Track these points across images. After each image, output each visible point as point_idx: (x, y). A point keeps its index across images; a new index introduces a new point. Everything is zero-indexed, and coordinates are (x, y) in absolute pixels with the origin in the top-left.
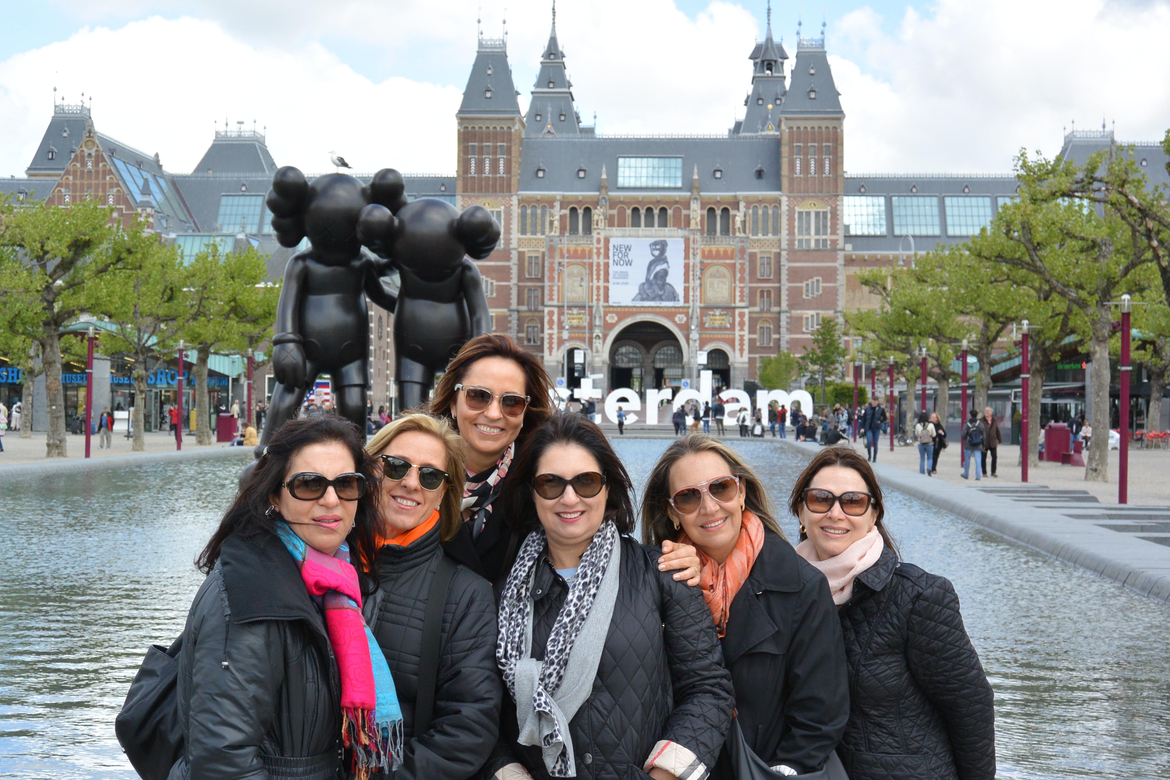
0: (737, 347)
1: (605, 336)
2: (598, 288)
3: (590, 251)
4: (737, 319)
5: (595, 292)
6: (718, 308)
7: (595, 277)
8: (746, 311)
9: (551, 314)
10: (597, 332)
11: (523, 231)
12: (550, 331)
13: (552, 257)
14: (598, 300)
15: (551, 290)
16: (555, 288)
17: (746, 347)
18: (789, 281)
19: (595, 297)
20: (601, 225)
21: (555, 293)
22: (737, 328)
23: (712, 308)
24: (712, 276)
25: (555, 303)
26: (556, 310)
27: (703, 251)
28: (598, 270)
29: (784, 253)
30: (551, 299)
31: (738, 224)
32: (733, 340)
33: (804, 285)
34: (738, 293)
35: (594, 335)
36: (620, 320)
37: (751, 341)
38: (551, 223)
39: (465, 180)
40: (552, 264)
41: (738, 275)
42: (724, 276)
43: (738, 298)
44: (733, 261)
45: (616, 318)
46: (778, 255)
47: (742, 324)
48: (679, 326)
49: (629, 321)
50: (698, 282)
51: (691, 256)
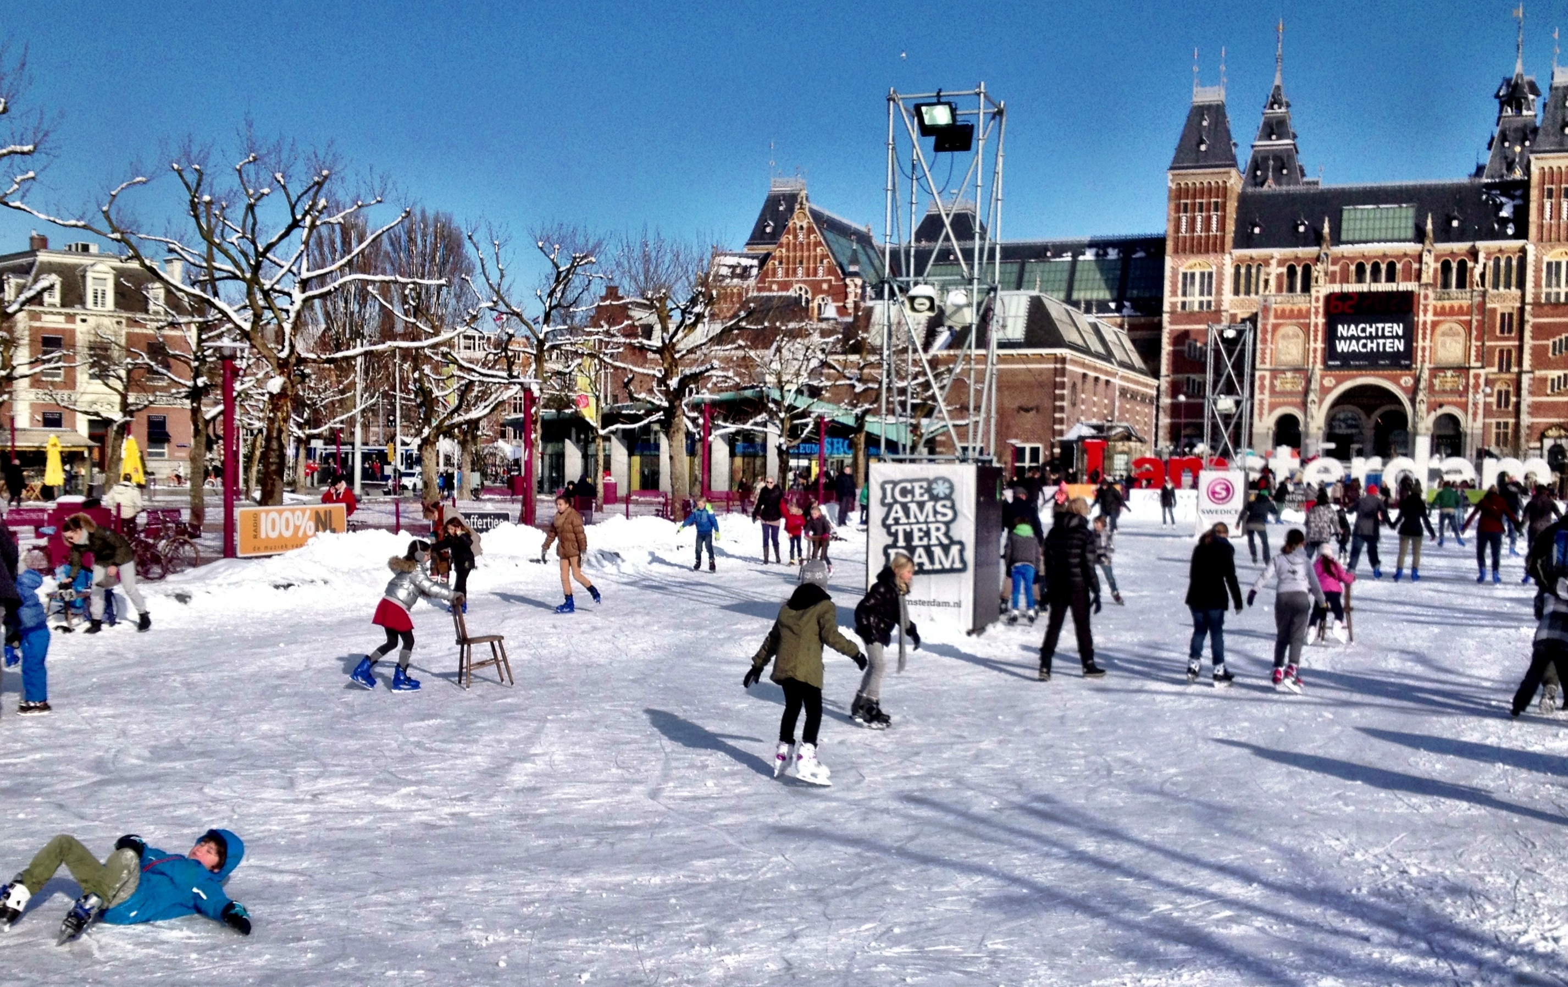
0: (1470, 411)
1: (1321, 401)
2: (1315, 350)
3: (1309, 311)
4: (1472, 381)
5: (1311, 354)
6: (1449, 369)
7: (1312, 338)
8: (1482, 372)
9: (1262, 378)
10: (1312, 396)
11: (1236, 292)
12: (1261, 397)
13: (1266, 318)
14: (1315, 362)
15: (1263, 353)
16: (1268, 351)
17: (1480, 412)
18: (1533, 338)
19: (1311, 360)
20: (1321, 281)
21: (1268, 356)
22: (1471, 390)
23: (1443, 369)
24: (1444, 334)
25: (1268, 366)
26: (1268, 374)
27: (1435, 307)
28: (1316, 331)
29: (1528, 308)
30: (1263, 362)
31: (1477, 277)
32: (1466, 404)
33: (1550, 343)
34: (1473, 353)
35: (1309, 399)
36: (1338, 383)
37: (1485, 404)
38: (1267, 282)
39: (1176, 240)
40: (1265, 325)
41: (1474, 333)
42: (1459, 334)
43: (1473, 358)
44: (1468, 318)
45: (1334, 382)
46: (1522, 310)
47: (1477, 386)
48: (1404, 389)
49: (1348, 385)
50: (1428, 341)
51: (1421, 313)
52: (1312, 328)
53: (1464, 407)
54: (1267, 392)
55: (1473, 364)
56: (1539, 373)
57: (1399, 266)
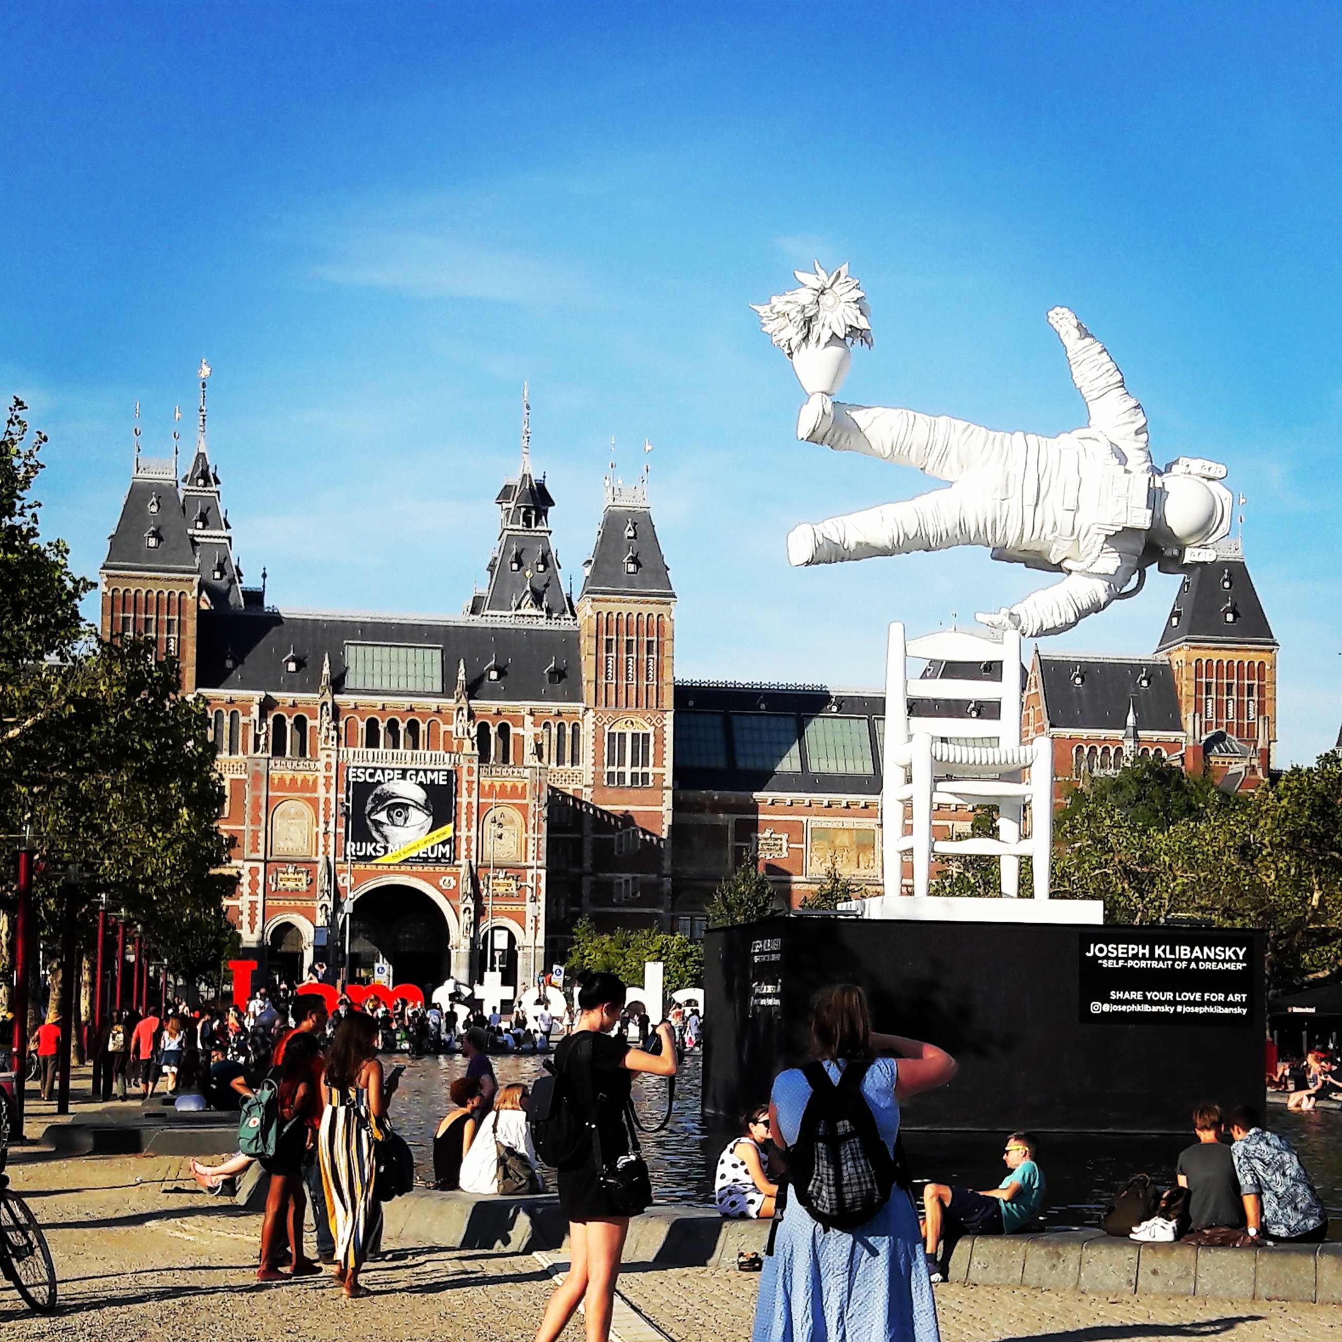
3: (315, 781)
4: (530, 884)
5: (321, 842)
6: (501, 867)
7: (321, 819)
12: (252, 898)
13: (256, 787)
14: (326, 853)
15: (256, 837)
16: (262, 835)
19: (321, 849)
20: (333, 744)
21: (262, 842)
22: (529, 897)
23: (494, 868)
26: (261, 866)
27: (481, 786)
29: (587, 791)
30: (255, 850)
31: (529, 747)
32: (524, 914)
33: (615, 836)
36: (360, 882)
38: (257, 738)
40: (257, 798)
41: (532, 821)
42: (512, 823)
43: (530, 855)
44: (524, 801)
45: (352, 880)
46: (579, 794)
47: (536, 891)
48: (445, 893)
49: (372, 885)
50: (474, 829)
51: (465, 792)
52: (322, 806)
53: (520, 919)
54: (260, 891)
55: (531, 863)
56: (601, 875)
57: (423, 727)
